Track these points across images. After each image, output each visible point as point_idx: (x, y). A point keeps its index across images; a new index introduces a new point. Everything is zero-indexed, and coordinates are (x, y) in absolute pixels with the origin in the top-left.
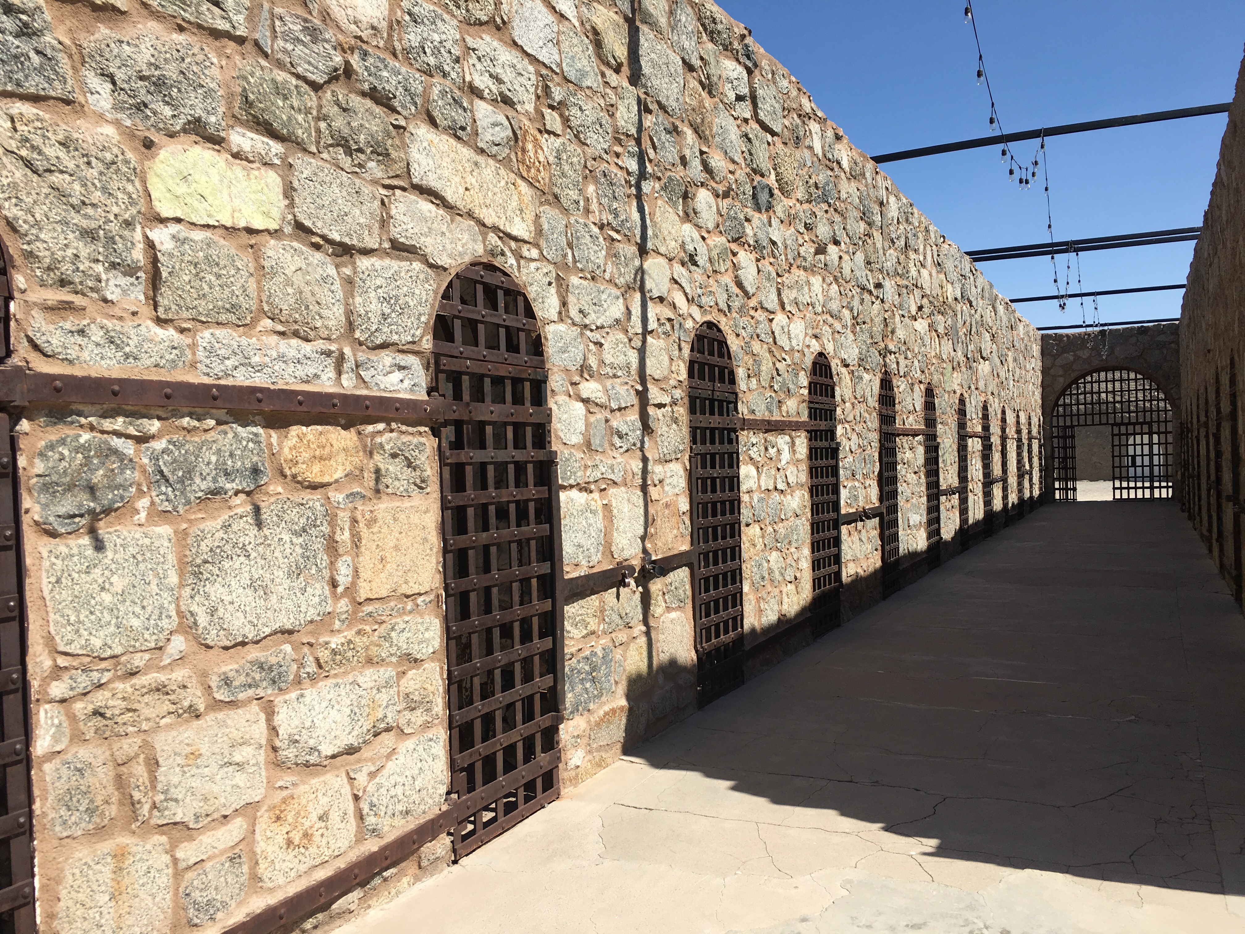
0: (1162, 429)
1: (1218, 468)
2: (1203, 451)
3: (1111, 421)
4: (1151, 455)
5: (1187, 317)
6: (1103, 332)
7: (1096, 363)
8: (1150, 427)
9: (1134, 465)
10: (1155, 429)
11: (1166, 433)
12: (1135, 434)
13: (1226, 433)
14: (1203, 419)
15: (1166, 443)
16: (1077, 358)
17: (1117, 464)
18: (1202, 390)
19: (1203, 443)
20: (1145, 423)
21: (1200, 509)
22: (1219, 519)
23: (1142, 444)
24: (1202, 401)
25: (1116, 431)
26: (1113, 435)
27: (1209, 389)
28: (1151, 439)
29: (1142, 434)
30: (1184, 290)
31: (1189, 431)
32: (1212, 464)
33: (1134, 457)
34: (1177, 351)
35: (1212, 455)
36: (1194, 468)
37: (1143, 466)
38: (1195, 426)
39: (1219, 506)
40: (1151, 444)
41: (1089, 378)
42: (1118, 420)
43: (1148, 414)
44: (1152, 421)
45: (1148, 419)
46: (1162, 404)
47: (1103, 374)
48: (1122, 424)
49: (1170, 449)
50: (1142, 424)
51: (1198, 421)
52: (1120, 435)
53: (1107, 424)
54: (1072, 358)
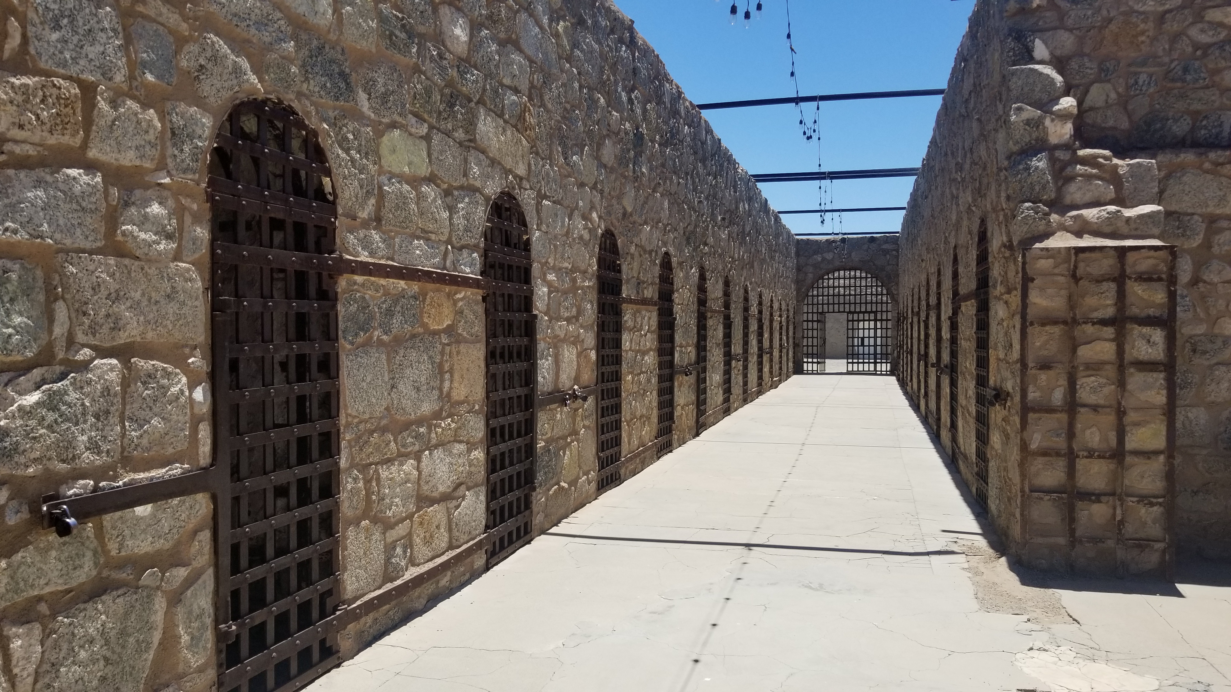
0: (884, 317)
1: (927, 346)
2: (915, 335)
3: (847, 310)
4: (875, 337)
5: (906, 232)
6: (843, 240)
7: (837, 264)
8: (876, 316)
9: (863, 345)
10: (879, 317)
11: (887, 320)
12: (864, 320)
13: (933, 320)
14: (916, 310)
15: (887, 329)
16: (824, 259)
17: (850, 343)
18: (916, 290)
19: (916, 328)
20: (872, 312)
21: (911, 379)
22: (926, 382)
23: (869, 329)
24: (916, 297)
25: (850, 318)
26: (848, 321)
27: (922, 288)
28: (876, 325)
29: (869, 320)
30: (904, 212)
31: (905, 318)
32: (922, 343)
33: (863, 339)
34: (897, 257)
35: (922, 337)
36: (907, 347)
37: (869, 346)
38: (910, 315)
39: (926, 373)
40: (875, 329)
41: (831, 276)
42: (852, 309)
43: (874, 305)
44: (877, 311)
45: (874, 310)
46: (885, 299)
47: (842, 273)
48: (855, 312)
49: (890, 333)
50: (869, 313)
51: (912, 311)
52: (853, 321)
53: (844, 312)
54: (820, 259)
